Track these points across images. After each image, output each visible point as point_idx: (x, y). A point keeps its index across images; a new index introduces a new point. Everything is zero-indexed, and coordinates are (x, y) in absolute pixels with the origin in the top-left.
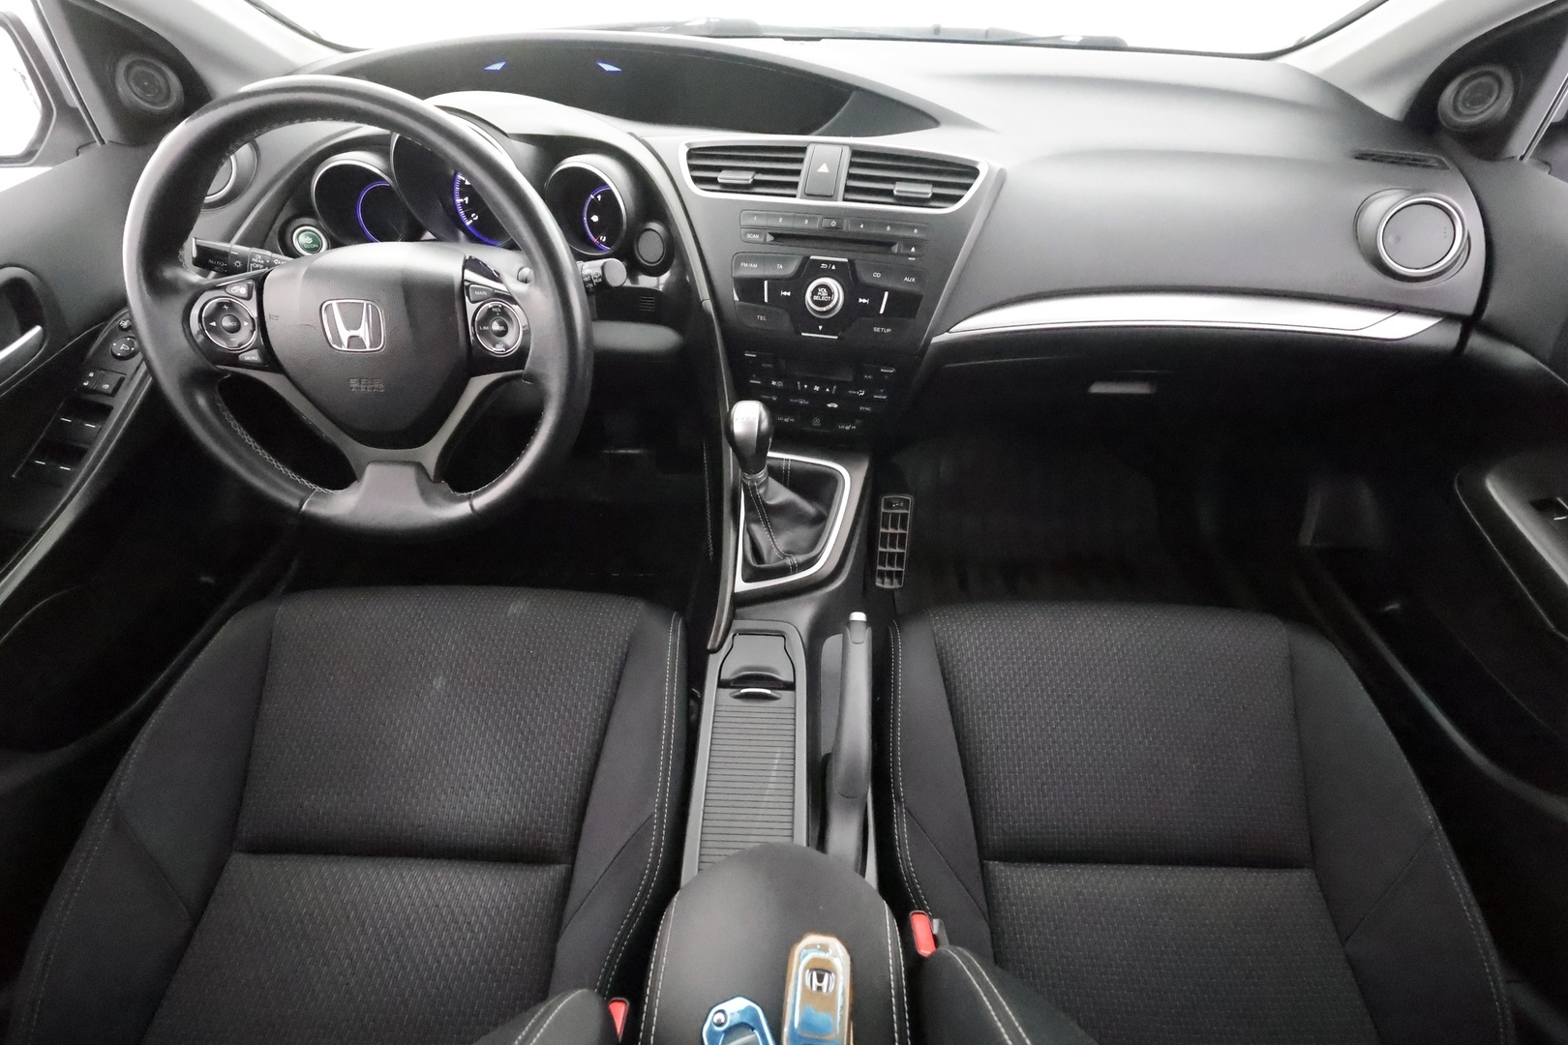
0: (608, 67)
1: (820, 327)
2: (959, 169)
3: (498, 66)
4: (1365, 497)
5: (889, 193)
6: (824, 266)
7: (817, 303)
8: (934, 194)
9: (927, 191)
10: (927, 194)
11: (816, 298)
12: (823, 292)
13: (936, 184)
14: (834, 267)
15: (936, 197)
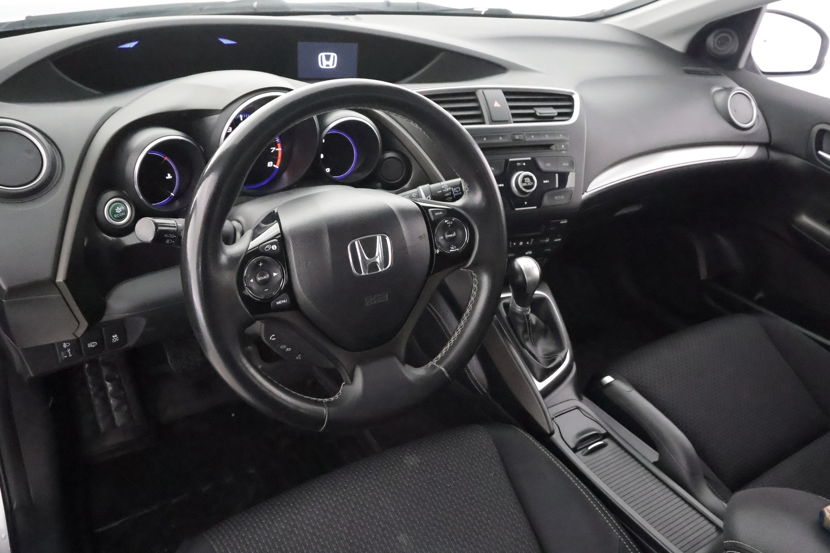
0: (226, 41)
1: (526, 203)
2: (560, 97)
3: (131, 45)
4: (724, 242)
5: (533, 115)
6: (518, 164)
7: (526, 187)
8: (558, 113)
9: (554, 112)
10: (555, 113)
11: (525, 184)
12: (527, 180)
13: (555, 107)
14: (524, 164)
15: (560, 114)
